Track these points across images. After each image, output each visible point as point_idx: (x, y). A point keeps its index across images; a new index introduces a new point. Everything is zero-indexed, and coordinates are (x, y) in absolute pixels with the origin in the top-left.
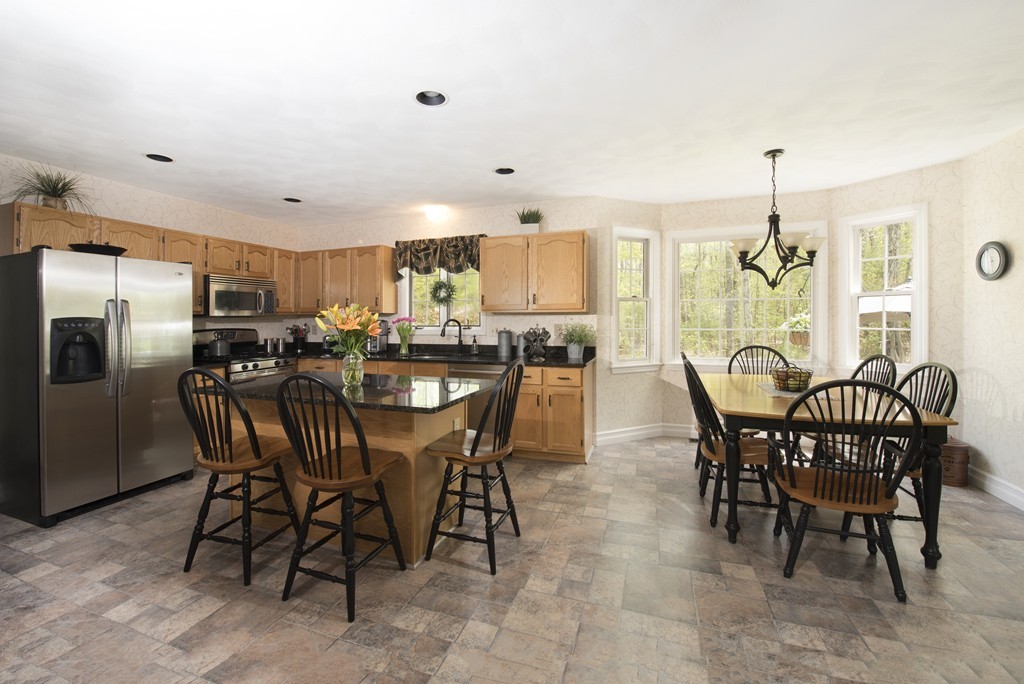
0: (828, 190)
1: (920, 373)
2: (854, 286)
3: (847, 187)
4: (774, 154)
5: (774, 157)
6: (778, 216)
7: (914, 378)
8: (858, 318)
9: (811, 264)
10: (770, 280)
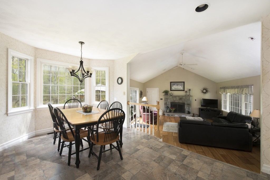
0: (89, 59)
1: (114, 104)
2: (95, 84)
3: (93, 59)
5: (82, 44)
6: (83, 62)
7: (113, 105)
8: (95, 91)
9: (91, 77)
10: (80, 80)
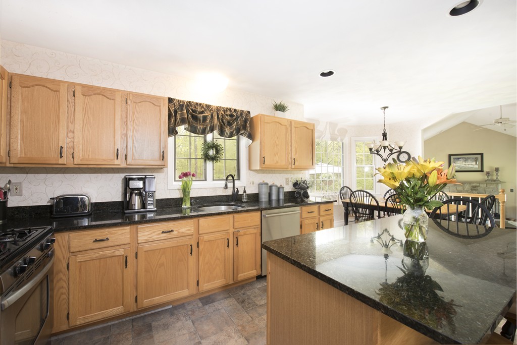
4: (385, 108)
5: (384, 110)
10: (384, 159)
